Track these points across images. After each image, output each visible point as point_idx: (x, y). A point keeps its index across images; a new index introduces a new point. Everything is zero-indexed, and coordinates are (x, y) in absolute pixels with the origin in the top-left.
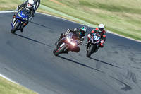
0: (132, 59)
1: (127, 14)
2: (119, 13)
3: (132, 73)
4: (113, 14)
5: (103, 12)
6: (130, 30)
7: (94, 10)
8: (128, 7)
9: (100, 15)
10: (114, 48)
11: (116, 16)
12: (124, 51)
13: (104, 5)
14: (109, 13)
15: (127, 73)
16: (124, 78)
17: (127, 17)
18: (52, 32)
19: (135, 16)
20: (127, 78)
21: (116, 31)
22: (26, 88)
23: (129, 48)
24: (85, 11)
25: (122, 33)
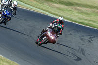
0: (82, 39)
1: (79, 8)
2: (72, 7)
3: (82, 49)
4: (69, 8)
5: (62, 6)
6: (80, 19)
7: (55, 5)
8: (79, 3)
9: (59, 9)
10: (69, 31)
11: (70, 9)
12: (76, 33)
13: (62, 1)
14: (66, 7)
15: (78, 49)
16: (76, 52)
17: (78, 9)
18: (26, 20)
19: (84, 9)
20: (78, 52)
21: (70, 19)
22: (8, 59)
23: (80, 31)
24: (49, 6)
25: (75, 21)
